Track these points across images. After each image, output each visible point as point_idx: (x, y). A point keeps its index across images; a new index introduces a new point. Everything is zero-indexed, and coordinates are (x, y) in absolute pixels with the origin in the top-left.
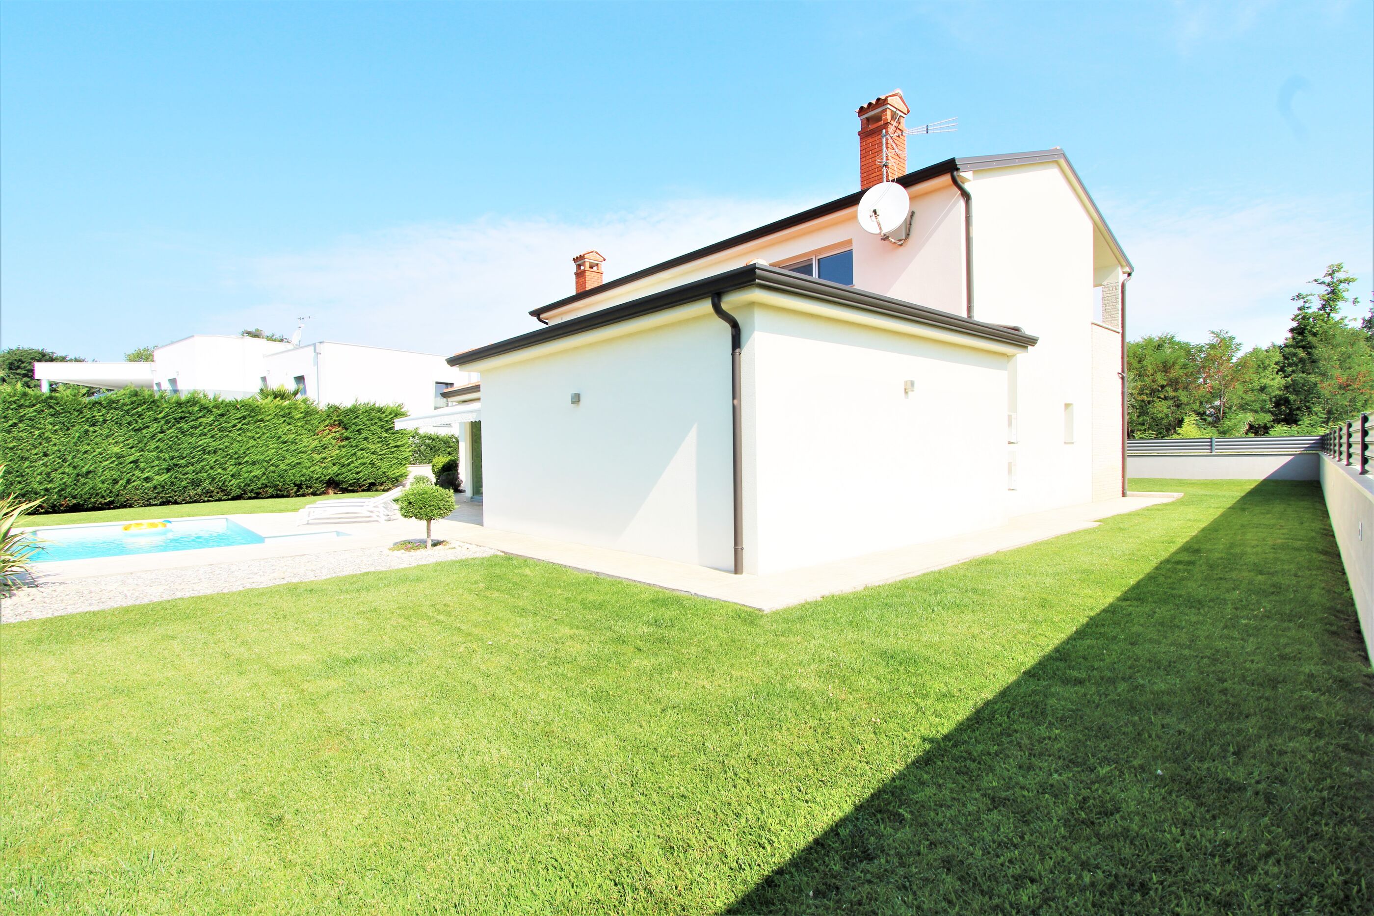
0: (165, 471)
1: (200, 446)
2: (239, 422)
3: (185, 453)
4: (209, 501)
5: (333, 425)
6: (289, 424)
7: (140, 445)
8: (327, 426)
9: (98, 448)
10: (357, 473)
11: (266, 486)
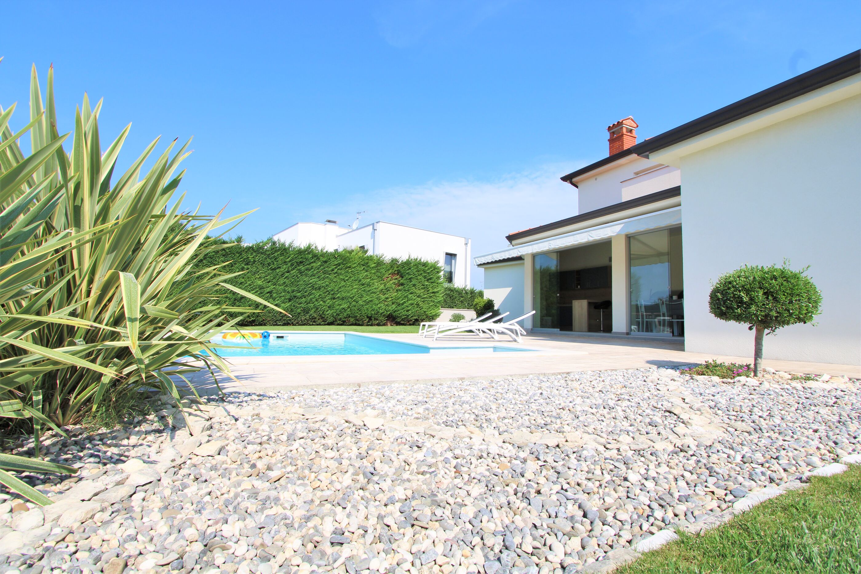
0: (288, 301)
1: (311, 283)
2: (336, 268)
3: (301, 288)
4: (313, 325)
5: (393, 274)
6: (367, 271)
7: (274, 281)
8: (390, 274)
9: (249, 281)
10: (408, 311)
11: (350, 317)
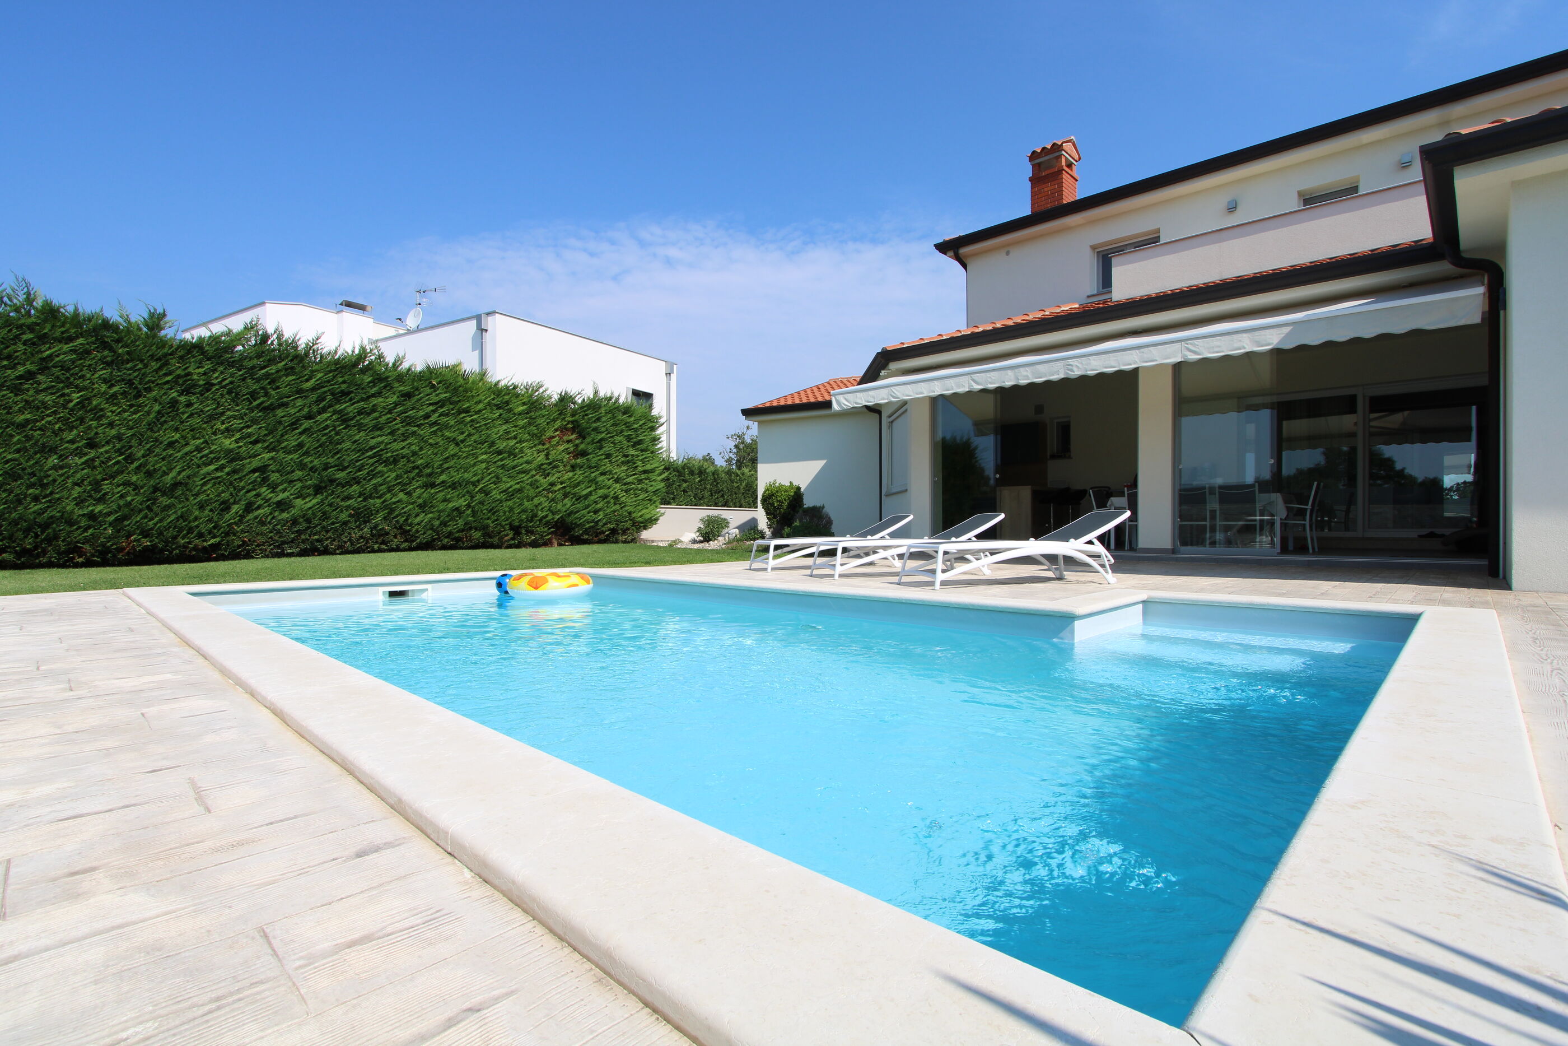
0: (311, 491)
1: (372, 448)
2: (434, 411)
3: (348, 459)
4: (380, 551)
5: (563, 430)
6: (507, 422)
7: (270, 439)
8: (556, 430)
10: (596, 512)
11: (471, 529)
